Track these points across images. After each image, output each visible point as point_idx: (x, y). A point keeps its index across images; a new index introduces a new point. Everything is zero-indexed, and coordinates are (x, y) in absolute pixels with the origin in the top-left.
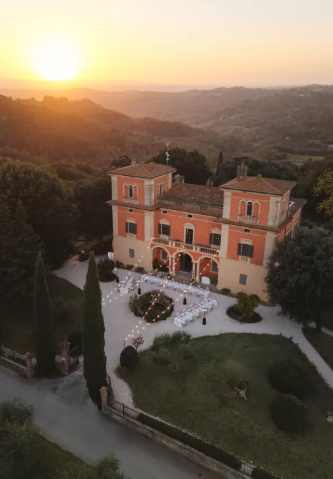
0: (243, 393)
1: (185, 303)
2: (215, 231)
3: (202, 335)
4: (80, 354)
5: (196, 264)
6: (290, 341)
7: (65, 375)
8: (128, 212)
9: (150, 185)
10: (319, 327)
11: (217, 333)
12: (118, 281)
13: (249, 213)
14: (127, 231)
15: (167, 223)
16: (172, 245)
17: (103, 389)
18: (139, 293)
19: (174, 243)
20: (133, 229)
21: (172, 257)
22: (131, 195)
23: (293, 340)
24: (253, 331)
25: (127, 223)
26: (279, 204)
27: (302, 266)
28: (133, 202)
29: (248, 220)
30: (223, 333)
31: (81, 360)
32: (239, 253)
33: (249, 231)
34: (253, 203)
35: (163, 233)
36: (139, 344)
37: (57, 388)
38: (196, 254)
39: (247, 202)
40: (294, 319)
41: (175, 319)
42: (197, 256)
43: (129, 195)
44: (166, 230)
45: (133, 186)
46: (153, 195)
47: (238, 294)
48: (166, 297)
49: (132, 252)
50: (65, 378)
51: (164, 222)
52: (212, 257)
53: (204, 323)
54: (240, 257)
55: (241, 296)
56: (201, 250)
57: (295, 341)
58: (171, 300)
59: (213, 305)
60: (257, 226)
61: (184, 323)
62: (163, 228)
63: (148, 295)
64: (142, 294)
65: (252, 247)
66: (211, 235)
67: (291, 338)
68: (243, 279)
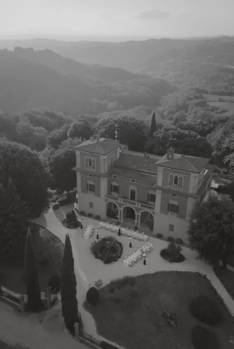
0: (172, 322)
1: (131, 246)
2: (151, 192)
3: (143, 273)
4: (58, 291)
5: (138, 215)
6: (205, 277)
7: (47, 309)
8: (88, 176)
9: (105, 159)
10: (225, 265)
11: (154, 272)
12: (82, 228)
13: (176, 183)
14: (88, 190)
15: (117, 185)
16: (121, 201)
17: (76, 325)
18: (98, 238)
19: (122, 200)
20: (92, 188)
21: (121, 209)
22: (90, 165)
23: (207, 277)
24: (179, 270)
25: (87, 184)
26: (197, 179)
27: (213, 228)
28: (92, 170)
29: (175, 188)
30: (158, 271)
31: (59, 296)
32: (168, 210)
33: (176, 195)
34: (179, 177)
35: (114, 191)
36: (99, 285)
37: (43, 320)
38: (138, 208)
39: (174, 176)
40: (207, 262)
41: (124, 261)
42: (138, 210)
43: (89, 165)
44: (116, 189)
45: (92, 159)
46: (106, 165)
47: (168, 238)
48: (117, 242)
49: (91, 205)
50: (48, 312)
51: (114, 183)
52: (150, 211)
53: (145, 263)
54: (169, 213)
55: (170, 239)
56: (142, 206)
57: (209, 277)
58: (120, 244)
59: (151, 248)
60: (182, 192)
61: (131, 264)
62: (114, 188)
63: (104, 240)
64: (100, 239)
65: (178, 206)
66: (148, 195)
67: (206, 276)
68: (171, 228)
